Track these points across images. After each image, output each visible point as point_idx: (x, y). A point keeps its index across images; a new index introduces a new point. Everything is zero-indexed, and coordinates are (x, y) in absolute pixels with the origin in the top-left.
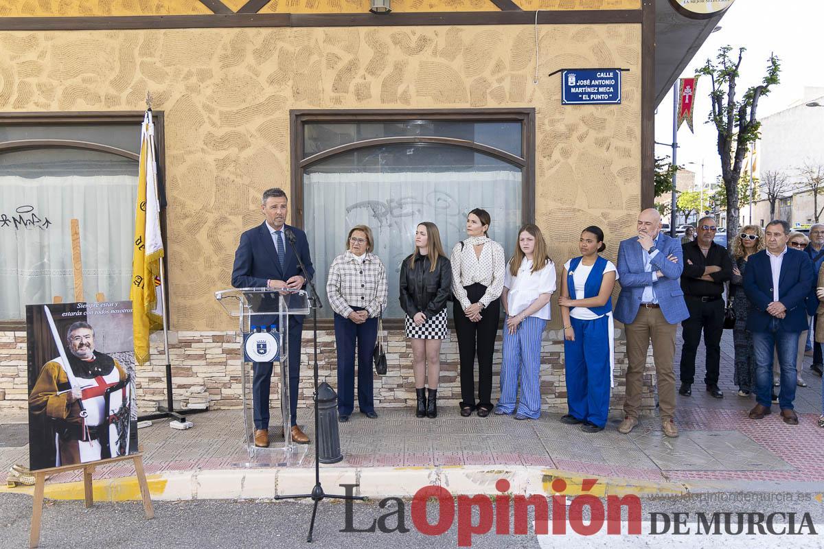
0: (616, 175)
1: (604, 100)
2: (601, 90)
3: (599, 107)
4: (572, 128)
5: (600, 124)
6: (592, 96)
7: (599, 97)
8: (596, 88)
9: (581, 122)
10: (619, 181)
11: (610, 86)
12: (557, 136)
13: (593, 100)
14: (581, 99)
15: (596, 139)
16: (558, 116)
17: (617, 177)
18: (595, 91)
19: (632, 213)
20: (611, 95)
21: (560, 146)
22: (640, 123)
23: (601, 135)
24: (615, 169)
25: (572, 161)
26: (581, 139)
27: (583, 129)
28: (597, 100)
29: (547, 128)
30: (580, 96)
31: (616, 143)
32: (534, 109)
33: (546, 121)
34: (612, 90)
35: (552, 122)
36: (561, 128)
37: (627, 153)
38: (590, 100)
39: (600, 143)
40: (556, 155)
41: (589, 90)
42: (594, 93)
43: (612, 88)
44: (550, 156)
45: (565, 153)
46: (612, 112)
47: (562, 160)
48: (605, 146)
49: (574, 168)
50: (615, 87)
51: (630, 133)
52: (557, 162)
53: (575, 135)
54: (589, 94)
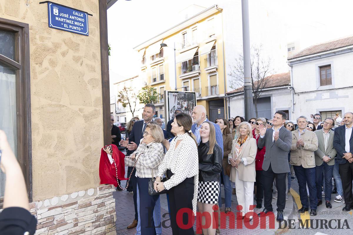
0: (87, 83)
1: (78, 31)
2: (76, 23)
3: (75, 35)
4: (57, 46)
5: (76, 47)
6: (70, 26)
7: (75, 28)
8: (73, 22)
9: (63, 43)
10: (89, 87)
11: (82, 22)
12: (47, 50)
13: (71, 29)
14: (63, 26)
15: (74, 57)
16: (46, 35)
17: (88, 85)
18: (72, 23)
19: (97, 109)
20: (82, 29)
21: (48, 57)
22: (100, 51)
23: (77, 55)
24: (86, 78)
25: (58, 69)
26: (64, 54)
27: (64, 48)
28: (73, 30)
29: (38, 42)
30: (62, 24)
31: (86, 61)
32: (28, 25)
33: (37, 37)
34: (83, 25)
35: (42, 38)
36: (49, 44)
37: (93, 69)
38: (69, 28)
39: (77, 59)
40: (46, 63)
41: (68, 21)
42: (71, 25)
43: (82, 24)
44: (41, 64)
45: (53, 63)
46: (83, 40)
47: (50, 68)
48: (80, 62)
49: (59, 76)
50: (85, 23)
51: (94, 56)
52: (46, 69)
53: (59, 51)
54: (68, 24)
